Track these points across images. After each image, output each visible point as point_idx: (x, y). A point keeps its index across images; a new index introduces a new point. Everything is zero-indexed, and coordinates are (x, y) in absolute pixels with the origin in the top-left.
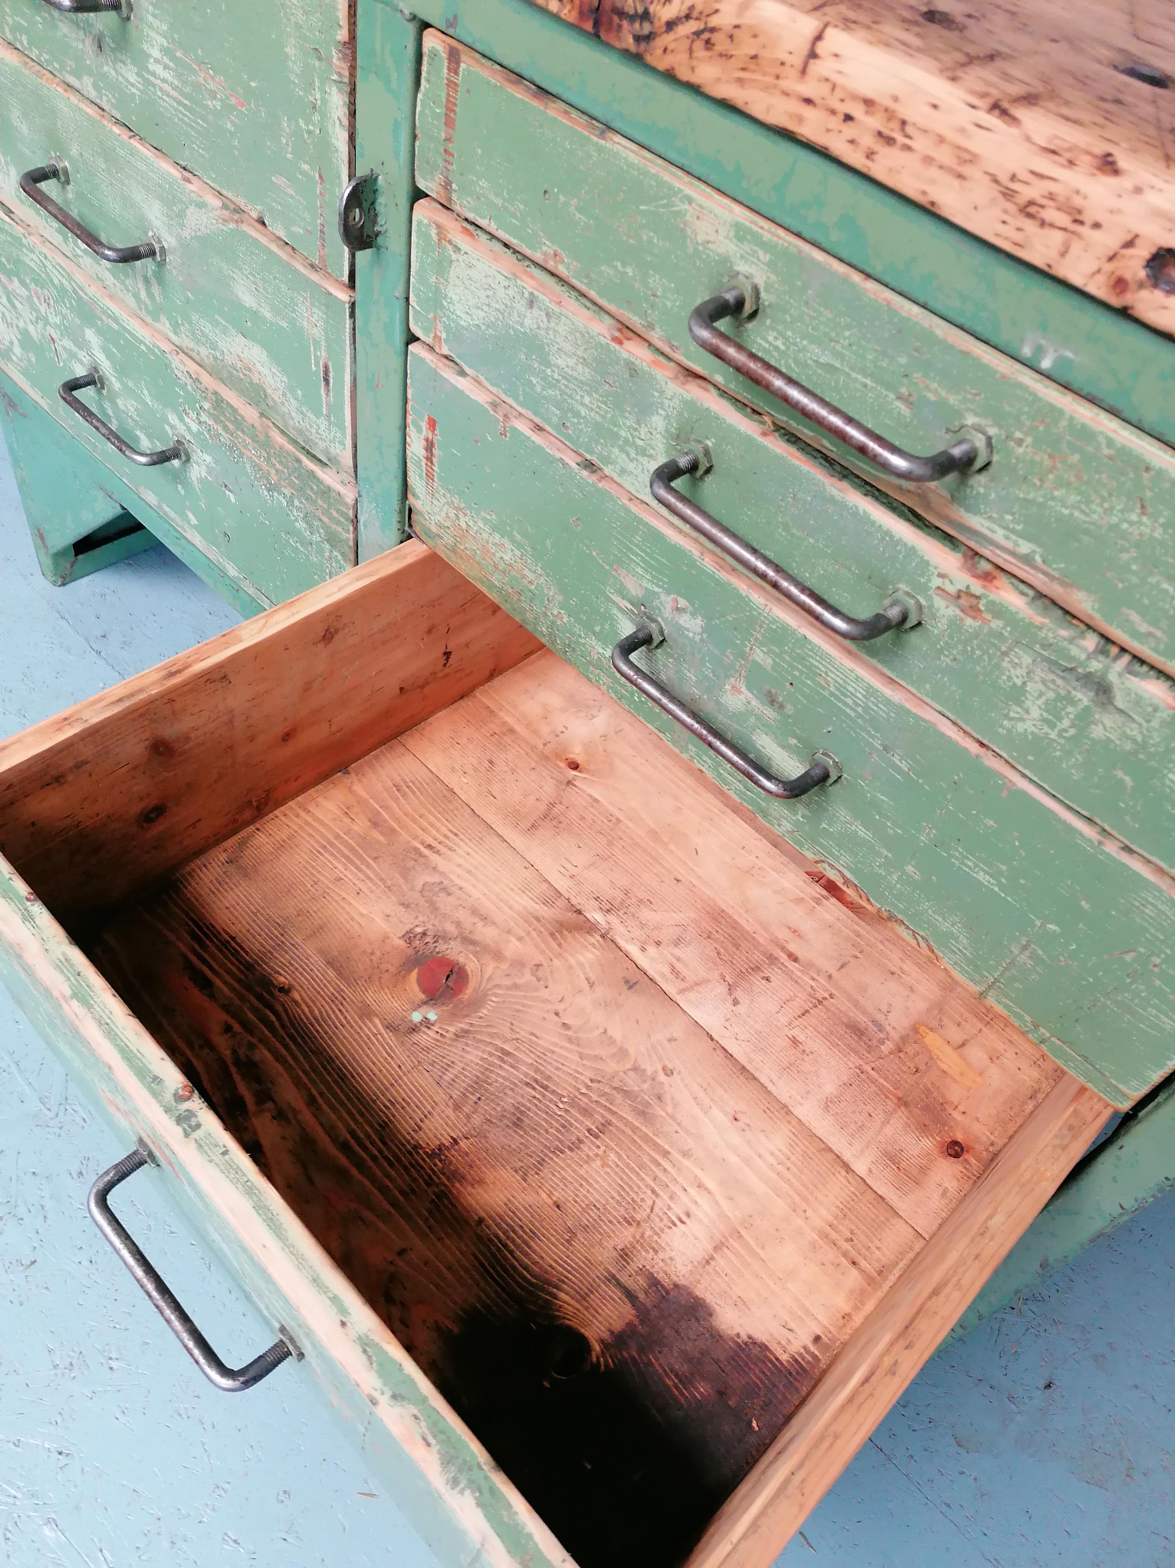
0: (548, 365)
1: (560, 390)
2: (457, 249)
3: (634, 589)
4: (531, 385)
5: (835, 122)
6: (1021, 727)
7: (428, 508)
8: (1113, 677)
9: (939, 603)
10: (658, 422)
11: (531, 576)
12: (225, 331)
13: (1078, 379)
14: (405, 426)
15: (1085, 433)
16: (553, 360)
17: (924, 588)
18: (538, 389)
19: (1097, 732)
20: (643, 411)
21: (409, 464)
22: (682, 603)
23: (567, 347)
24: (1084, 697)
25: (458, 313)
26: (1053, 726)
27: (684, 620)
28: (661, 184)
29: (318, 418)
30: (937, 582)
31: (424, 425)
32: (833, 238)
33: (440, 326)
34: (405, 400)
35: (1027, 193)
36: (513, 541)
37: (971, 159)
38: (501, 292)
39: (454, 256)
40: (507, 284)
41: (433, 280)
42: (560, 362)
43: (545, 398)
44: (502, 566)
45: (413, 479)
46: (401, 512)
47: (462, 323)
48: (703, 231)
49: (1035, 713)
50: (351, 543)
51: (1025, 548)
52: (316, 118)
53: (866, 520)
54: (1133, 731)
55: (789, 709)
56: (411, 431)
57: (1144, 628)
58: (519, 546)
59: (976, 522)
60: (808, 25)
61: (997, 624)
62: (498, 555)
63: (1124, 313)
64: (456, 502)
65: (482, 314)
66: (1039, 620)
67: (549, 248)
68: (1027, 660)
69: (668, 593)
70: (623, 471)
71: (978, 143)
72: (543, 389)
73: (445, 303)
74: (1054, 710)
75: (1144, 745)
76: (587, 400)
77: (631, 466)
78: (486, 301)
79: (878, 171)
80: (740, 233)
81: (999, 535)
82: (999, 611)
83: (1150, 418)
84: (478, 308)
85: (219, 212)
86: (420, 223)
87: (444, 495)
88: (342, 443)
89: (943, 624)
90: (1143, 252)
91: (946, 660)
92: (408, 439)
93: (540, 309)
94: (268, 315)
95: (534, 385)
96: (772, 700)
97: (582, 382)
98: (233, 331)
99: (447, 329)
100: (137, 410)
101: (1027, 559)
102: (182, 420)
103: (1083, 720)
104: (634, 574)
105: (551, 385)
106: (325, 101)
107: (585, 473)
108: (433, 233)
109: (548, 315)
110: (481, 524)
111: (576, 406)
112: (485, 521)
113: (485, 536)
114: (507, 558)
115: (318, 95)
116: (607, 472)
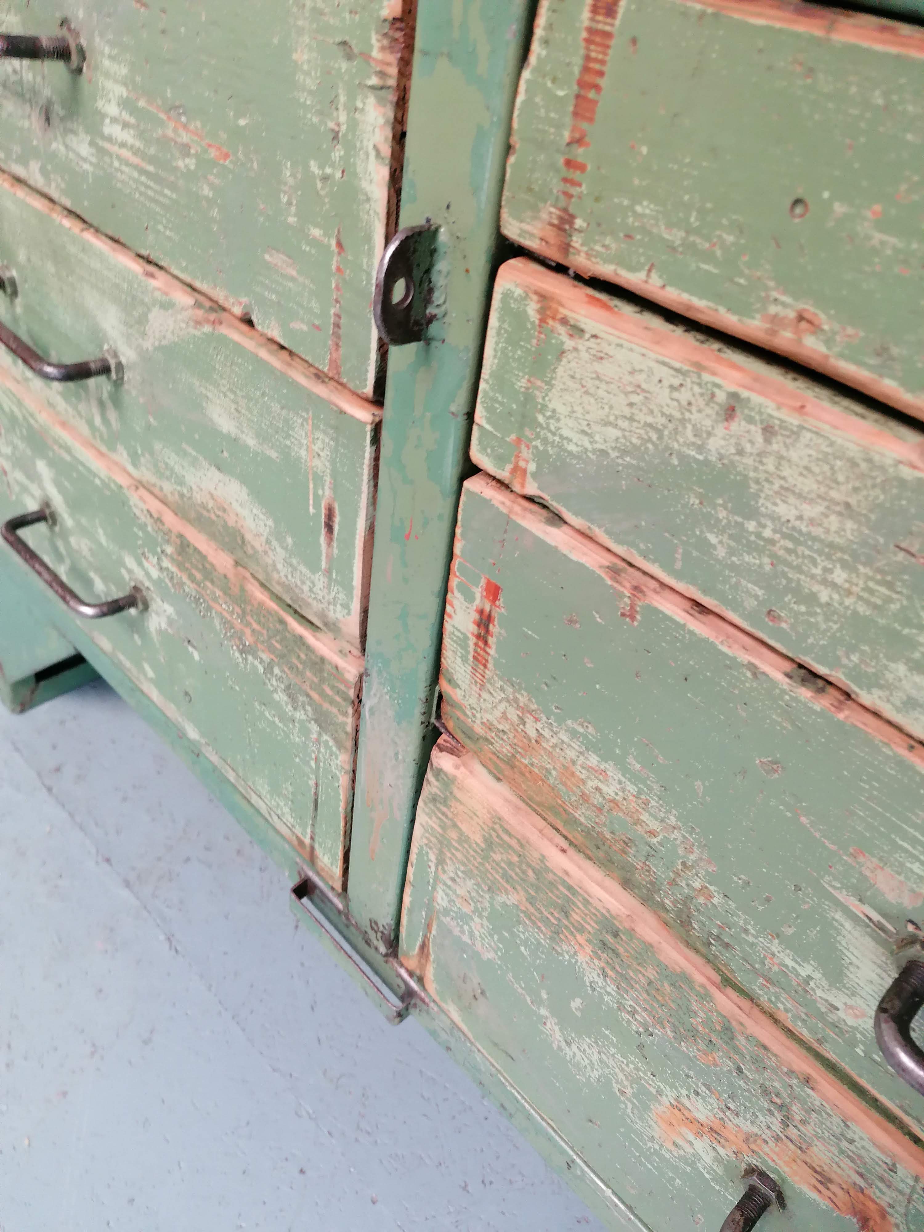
0: (752, 513)
1: (773, 556)
2: (577, 331)
4: (705, 547)
7: (473, 701)
11: (654, 825)
12: (194, 463)
14: (445, 590)
16: (764, 505)
18: (721, 552)
21: (447, 641)
23: (808, 485)
25: (565, 432)
29: (314, 572)
31: (478, 592)
33: (526, 453)
34: (450, 555)
36: (624, 770)
38: (663, 396)
39: (569, 344)
40: (676, 382)
41: (522, 383)
42: (783, 510)
43: (733, 567)
44: (597, 800)
45: (450, 659)
46: (428, 701)
47: (572, 447)
50: (349, 728)
52: (338, 153)
56: (456, 598)
58: (635, 778)
62: (590, 784)
64: (523, 701)
65: (612, 433)
72: (732, 552)
73: (541, 419)
76: (839, 576)
78: (627, 411)
84: (607, 424)
85: (190, 312)
86: (507, 295)
87: (502, 689)
88: (346, 606)
92: (448, 608)
93: (750, 420)
94: (251, 442)
95: (714, 547)
97: (831, 545)
98: (205, 464)
99: (541, 457)
100: (90, 550)
102: (140, 564)
104: (901, 869)
105: (751, 548)
106: (353, 125)
107: (805, 693)
108: (532, 310)
109: (768, 431)
110: (564, 737)
111: (809, 586)
112: (574, 734)
113: (571, 754)
114: (610, 790)
115: (343, 117)
116: (866, 698)
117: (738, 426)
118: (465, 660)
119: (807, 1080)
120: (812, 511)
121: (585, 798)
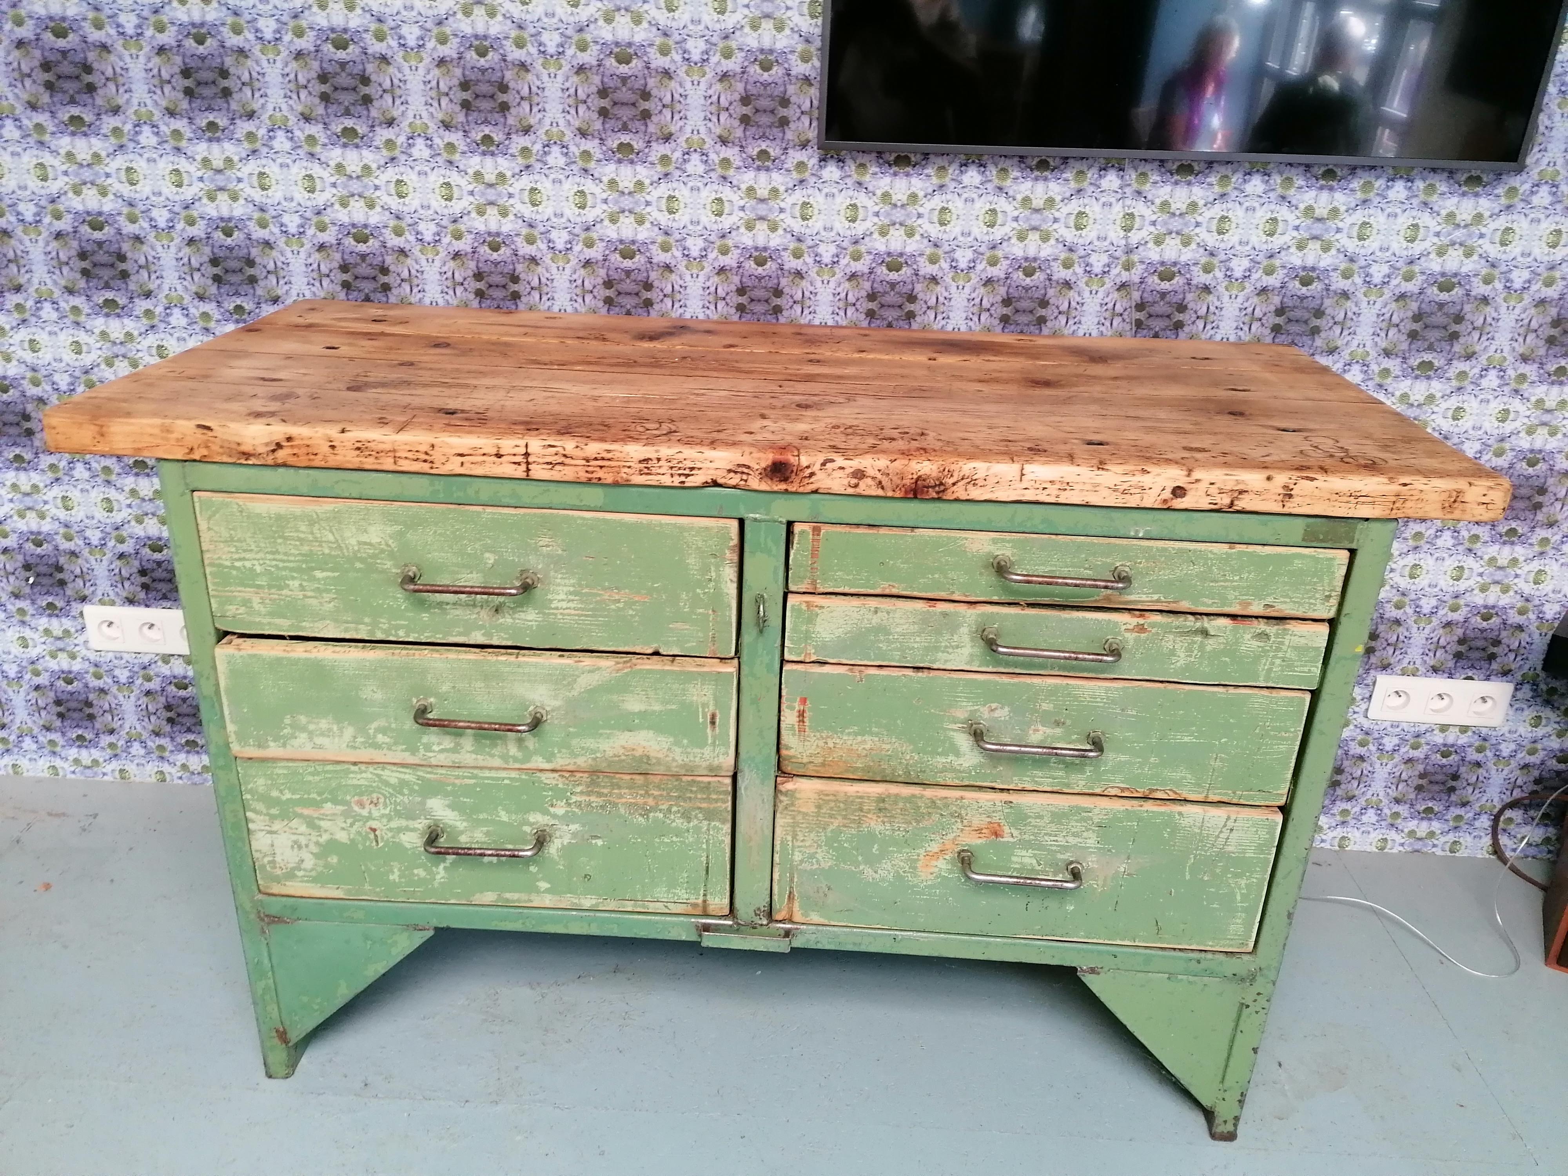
0: (890, 634)
1: (899, 643)
2: (822, 607)
3: (961, 714)
4: (878, 649)
5: (1038, 492)
6: (1178, 664)
7: (801, 750)
8: (1206, 625)
9: (1127, 635)
10: (964, 630)
11: (887, 747)
13: (1153, 535)
14: (780, 712)
15: (1165, 550)
16: (893, 631)
17: (1119, 633)
18: (885, 648)
19: (1209, 648)
20: (954, 629)
21: (783, 732)
22: (994, 705)
23: (902, 621)
24: (1198, 639)
25: (824, 636)
26: (1190, 656)
27: (996, 714)
28: (949, 538)
29: (704, 748)
30: (1124, 627)
31: (796, 706)
32: (1041, 528)
33: (810, 649)
34: (780, 696)
35: (1122, 488)
36: (871, 733)
37: (1098, 485)
38: (854, 616)
39: (819, 613)
40: (858, 610)
41: (804, 628)
42: (898, 630)
43: (887, 651)
44: (864, 754)
45: (786, 740)
47: (827, 640)
48: (975, 547)
49: (1182, 655)
50: (730, 808)
51: (1156, 597)
52: (712, 584)
53: (1085, 619)
54: (1221, 640)
55: (1068, 722)
56: (785, 712)
57: (1210, 602)
58: (877, 735)
59: (1132, 598)
60: (1016, 467)
61: (1154, 630)
62: (860, 749)
63: (1168, 509)
64: (824, 735)
65: (841, 630)
66: (1170, 620)
67: (885, 584)
68: (1171, 637)
69: (984, 705)
70: (946, 661)
71: (1098, 480)
72: (888, 646)
73: (813, 636)
74: (1189, 650)
75: (1227, 643)
76: (918, 639)
77: (951, 657)
78: (844, 623)
79: (1062, 500)
80: (994, 541)
81: (1144, 598)
82: (1153, 625)
83: (1184, 535)
84: (838, 628)
85: (612, 667)
86: (793, 606)
87: (815, 736)
88: (725, 754)
89: (1131, 643)
90: (1169, 491)
91: (1138, 656)
92: (782, 718)
93: (883, 613)
94: (658, 708)
95: (881, 648)
96: (1058, 724)
97: (913, 633)
98: (618, 733)
99: (815, 647)
101: (1158, 601)
103: (1202, 647)
104: (961, 707)
105: (893, 643)
106: (719, 576)
107: (920, 674)
108: (804, 607)
109: (888, 613)
110: (845, 738)
111: (911, 645)
112: (849, 734)
113: (849, 742)
114: (868, 746)
115: (713, 574)
116: (935, 667)
117: (879, 614)
118: (794, 735)
119: (962, 798)
120: (905, 627)
121: (859, 756)
